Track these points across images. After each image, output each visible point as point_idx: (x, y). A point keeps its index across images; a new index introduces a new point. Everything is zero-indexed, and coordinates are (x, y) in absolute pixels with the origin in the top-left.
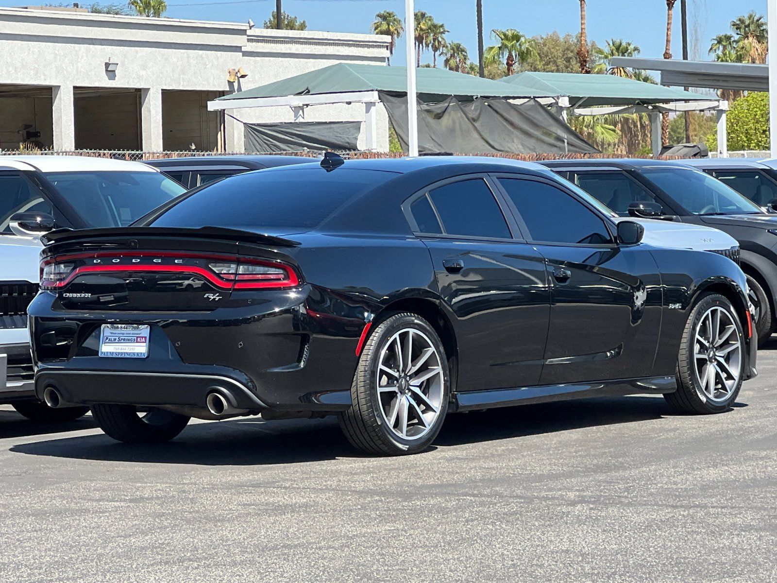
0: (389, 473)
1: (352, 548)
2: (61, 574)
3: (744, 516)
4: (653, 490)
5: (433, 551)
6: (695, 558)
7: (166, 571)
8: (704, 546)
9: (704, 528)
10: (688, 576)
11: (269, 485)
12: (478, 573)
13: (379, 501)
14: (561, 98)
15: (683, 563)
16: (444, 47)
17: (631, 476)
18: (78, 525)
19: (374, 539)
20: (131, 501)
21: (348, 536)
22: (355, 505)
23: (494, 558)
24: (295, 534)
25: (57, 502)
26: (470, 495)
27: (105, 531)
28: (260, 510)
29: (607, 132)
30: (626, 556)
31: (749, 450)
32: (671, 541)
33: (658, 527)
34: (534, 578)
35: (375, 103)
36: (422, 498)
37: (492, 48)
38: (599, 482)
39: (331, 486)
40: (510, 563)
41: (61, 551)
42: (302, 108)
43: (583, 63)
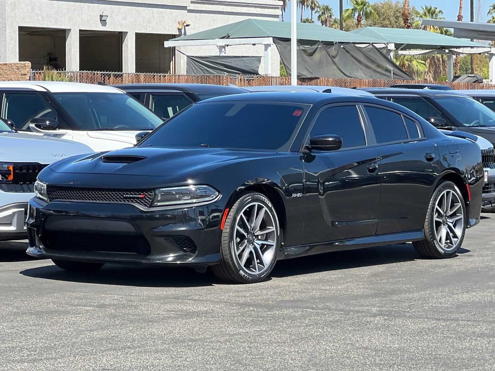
0: (261, 292)
1: (232, 343)
2: (48, 355)
3: (481, 327)
4: (426, 308)
5: (282, 346)
6: (446, 355)
7: (113, 355)
8: (453, 347)
9: (455, 334)
10: (440, 367)
11: (184, 298)
12: (309, 362)
13: (253, 310)
14: (389, 44)
15: (438, 358)
16: (318, 7)
17: (413, 297)
18: (62, 322)
19: (247, 337)
20: (97, 306)
21: (230, 334)
22: (237, 313)
23: (320, 351)
24: (197, 332)
25: (51, 306)
26: (310, 308)
27: (78, 327)
28: (177, 315)
29: (420, 65)
30: (403, 353)
31: (490, 282)
32: (433, 343)
33: (426, 333)
34: (343, 366)
35: (270, 45)
36: (280, 309)
37: (348, 10)
38: (393, 301)
39: (224, 299)
40: (330, 355)
41: (50, 340)
42: (224, 47)
43: (406, 21)
